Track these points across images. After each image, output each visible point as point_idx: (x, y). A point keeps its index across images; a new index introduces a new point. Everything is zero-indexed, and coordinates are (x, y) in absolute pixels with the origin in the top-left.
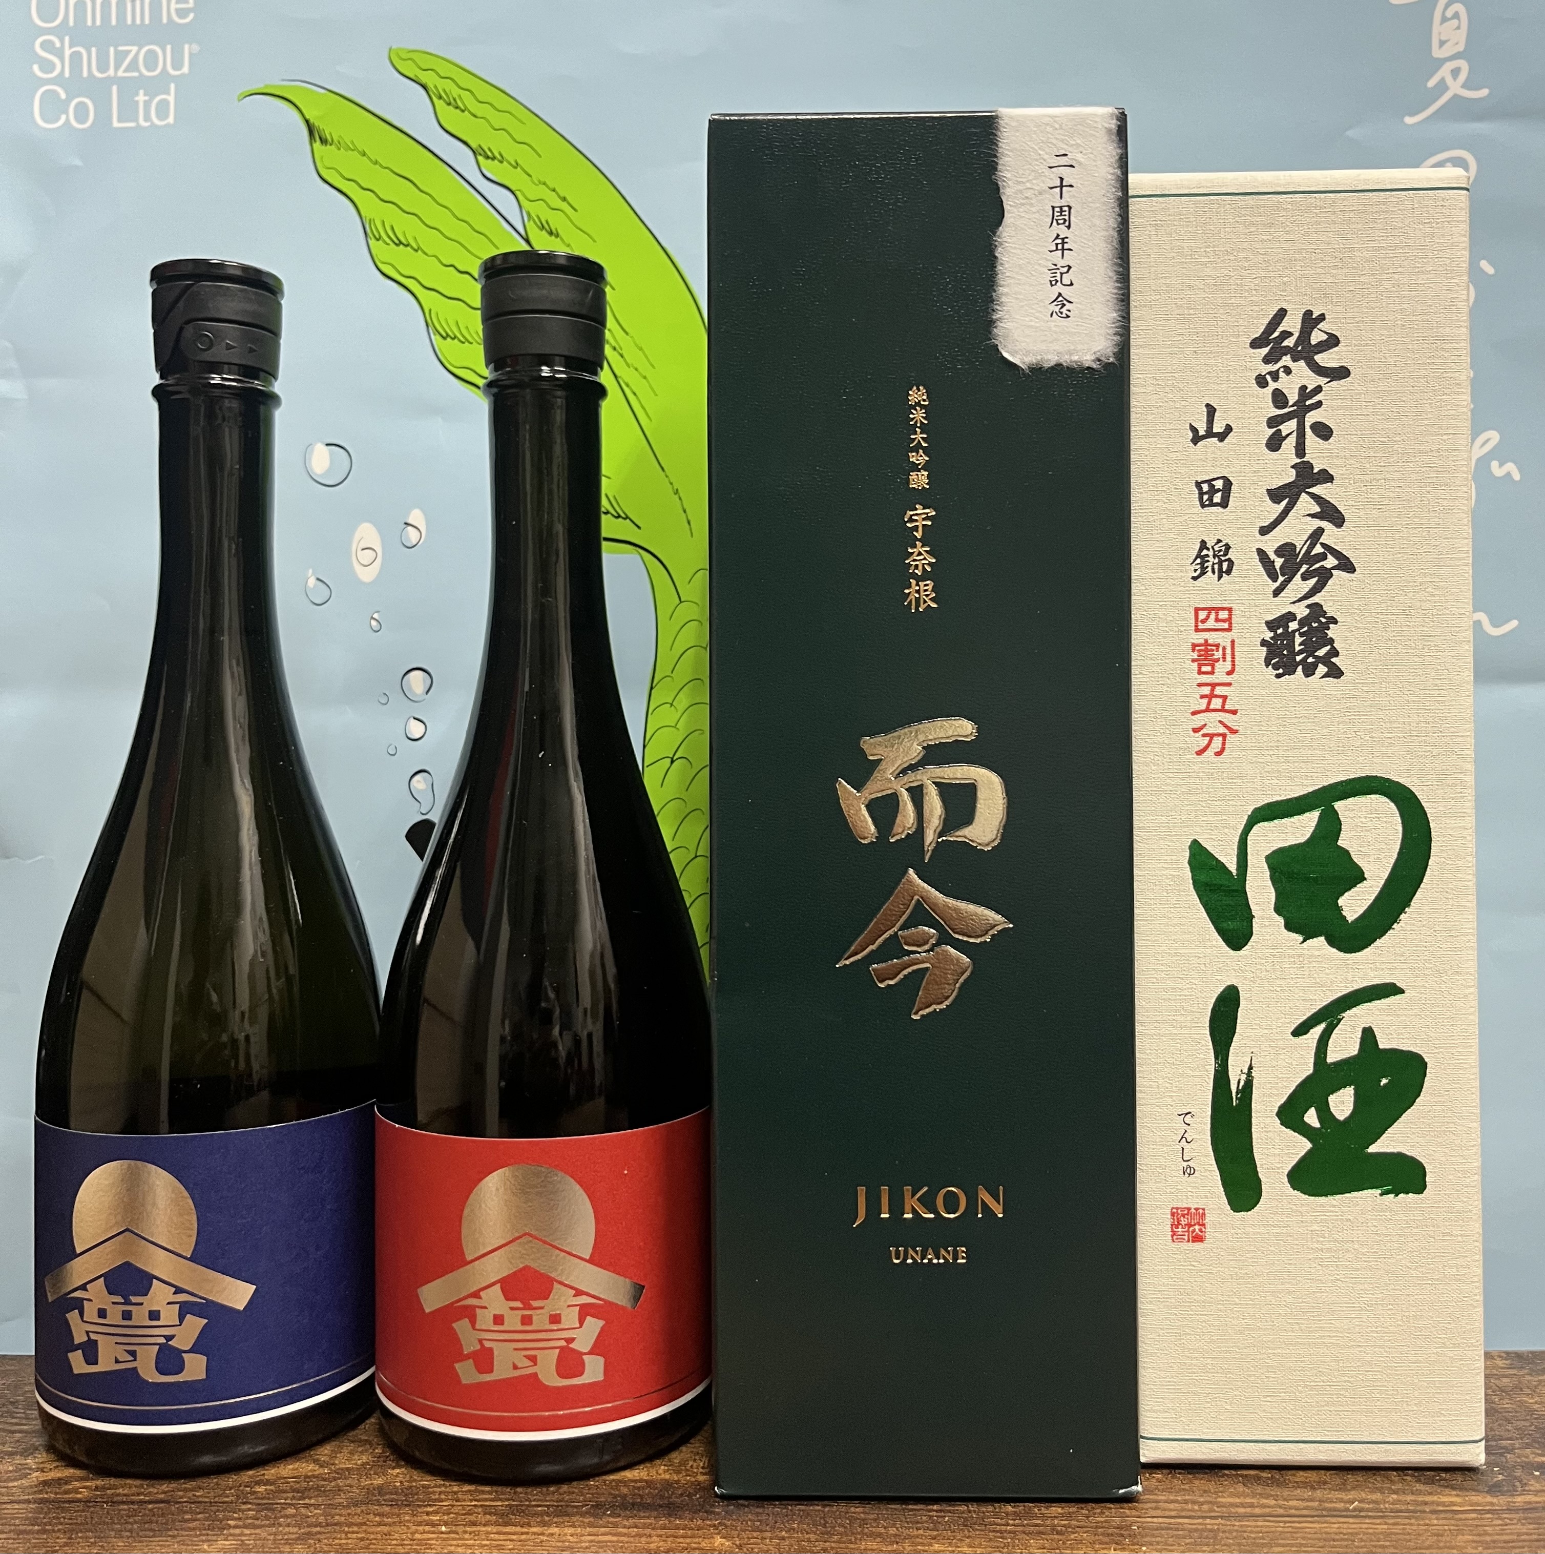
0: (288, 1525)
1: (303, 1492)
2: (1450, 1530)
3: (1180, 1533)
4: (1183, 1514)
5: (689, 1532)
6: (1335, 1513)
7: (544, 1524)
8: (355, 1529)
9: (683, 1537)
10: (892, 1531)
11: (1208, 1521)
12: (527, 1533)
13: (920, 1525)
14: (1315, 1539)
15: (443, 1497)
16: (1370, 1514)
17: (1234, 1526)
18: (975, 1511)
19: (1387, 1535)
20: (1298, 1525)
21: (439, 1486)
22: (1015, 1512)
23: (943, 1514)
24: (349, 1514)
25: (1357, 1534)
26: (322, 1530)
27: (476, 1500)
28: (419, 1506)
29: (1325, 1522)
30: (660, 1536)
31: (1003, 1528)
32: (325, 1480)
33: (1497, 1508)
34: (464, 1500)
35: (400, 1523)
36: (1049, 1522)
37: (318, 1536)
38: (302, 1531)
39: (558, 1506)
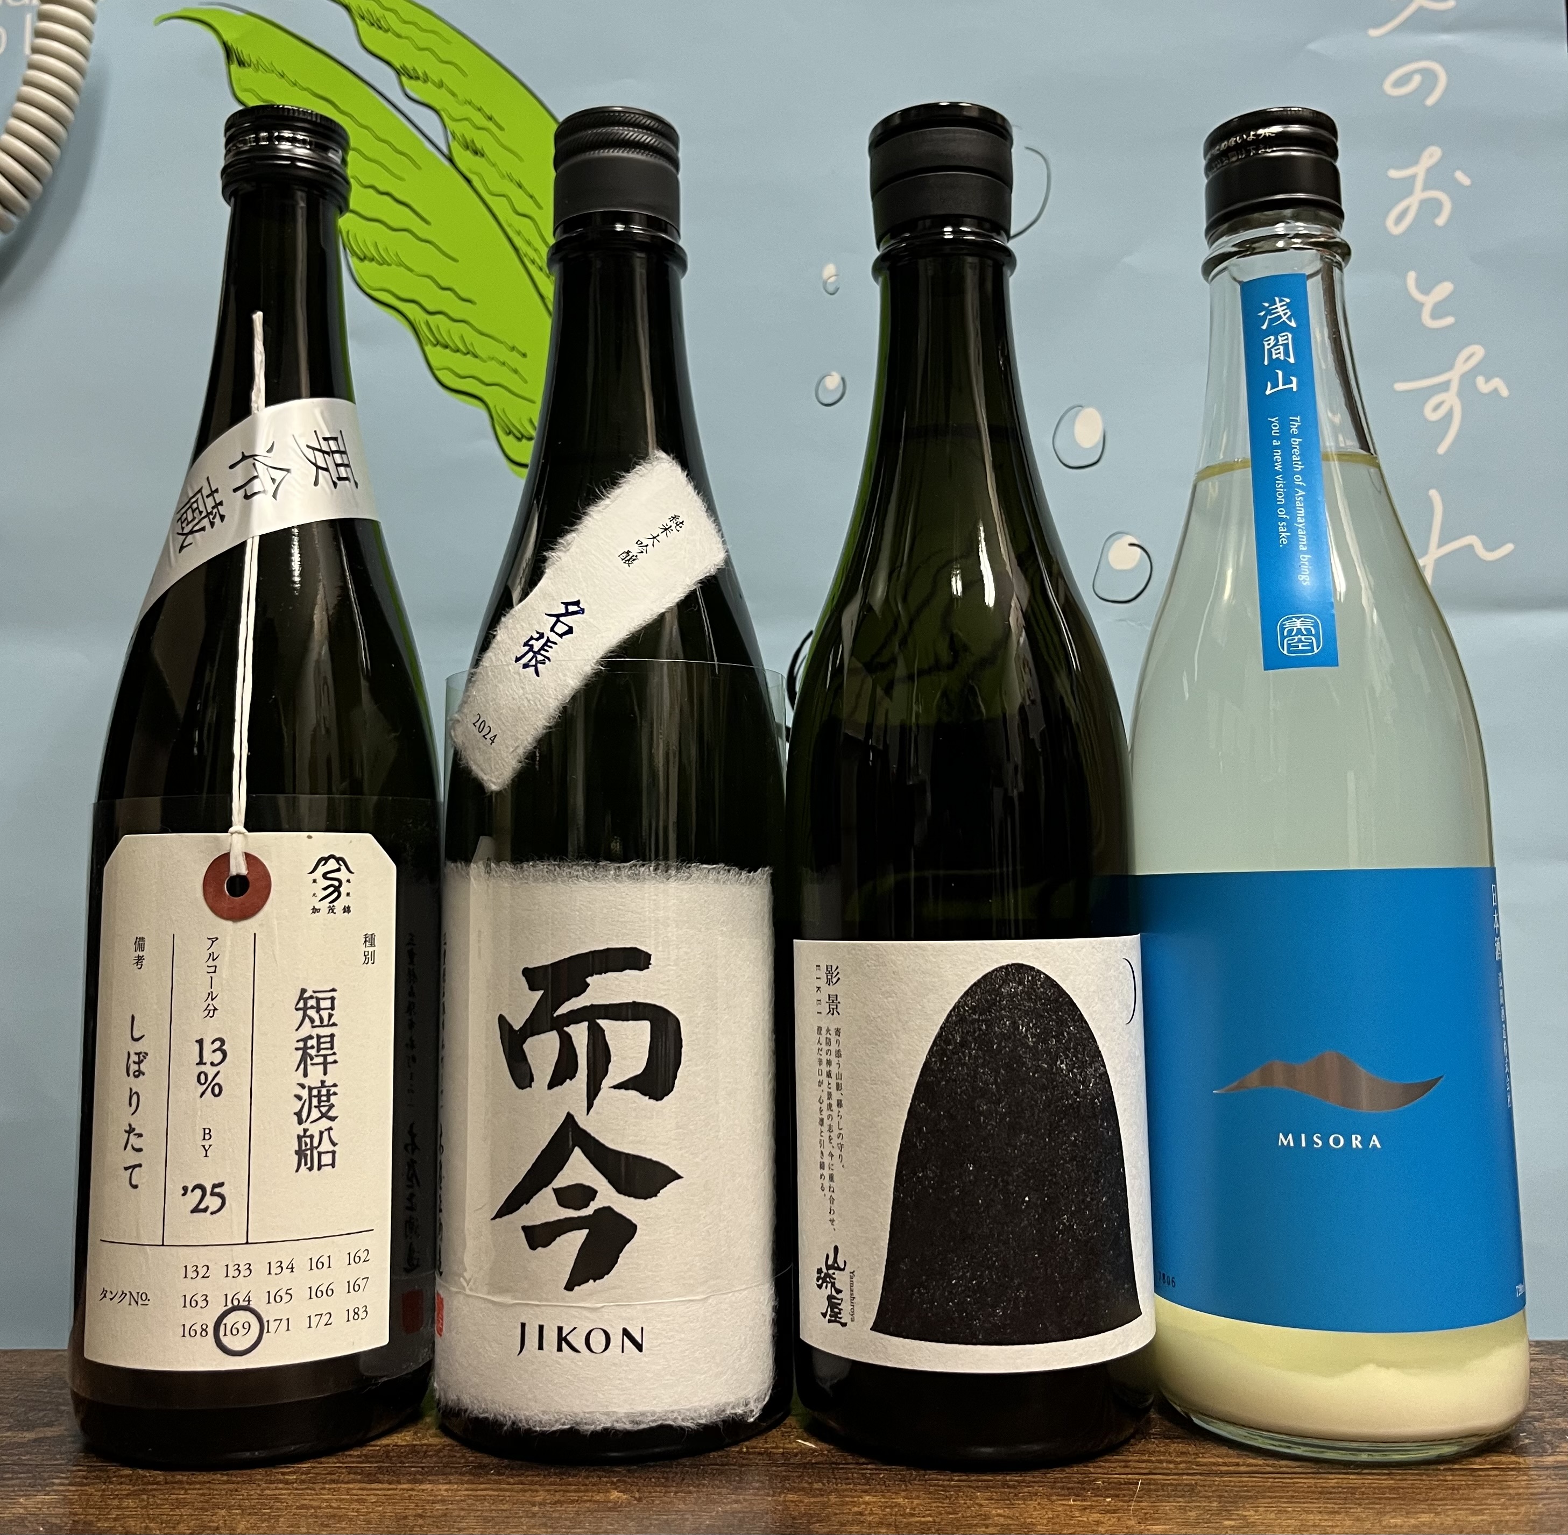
33: (1523, 1467)
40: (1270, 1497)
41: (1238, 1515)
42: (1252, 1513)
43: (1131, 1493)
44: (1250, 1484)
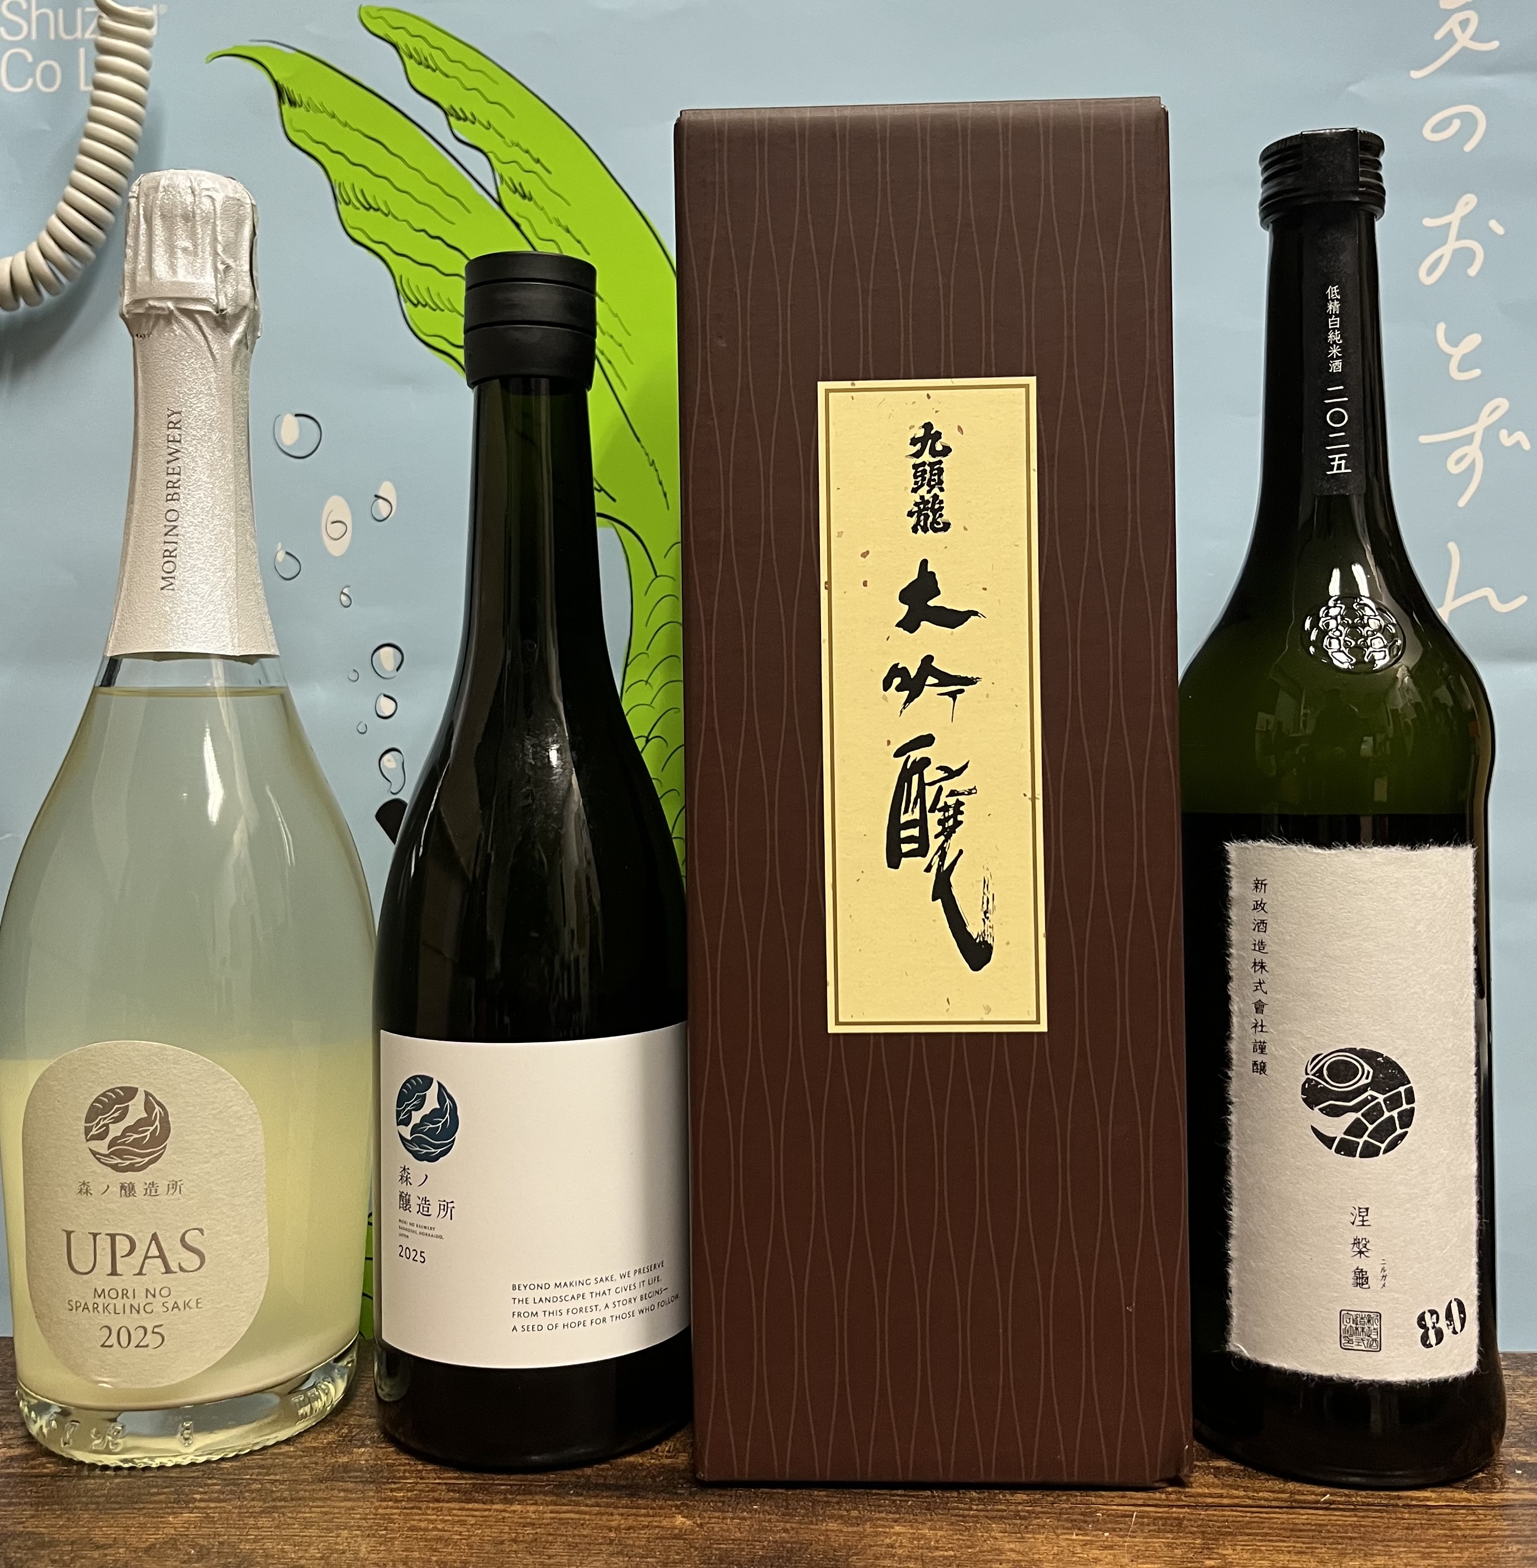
0: (253, 1499)
1: (269, 1469)
2: (1421, 1524)
3: (1146, 1520)
4: (1151, 1502)
5: (651, 1512)
6: (1304, 1505)
7: (506, 1501)
8: (320, 1503)
9: (645, 1516)
10: (854, 1513)
11: (1174, 1509)
12: (490, 1510)
13: (881, 1509)
14: (1281, 1529)
15: (407, 1474)
16: (1341, 1506)
17: (1200, 1514)
18: (938, 1496)
19: (1354, 1527)
20: (1265, 1515)
21: (405, 1465)
22: (979, 1498)
23: (906, 1498)
24: (314, 1490)
25: (1324, 1525)
26: (287, 1504)
27: (440, 1478)
28: (384, 1483)
29: (1294, 1513)
30: (622, 1515)
31: (966, 1513)
32: (291, 1457)
33: (1473, 1504)
34: (429, 1478)
35: (364, 1498)
36: (1012, 1508)
37: (283, 1510)
38: (266, 1505)
39: (521, 1485)
40: (1248, 1535)
41: (1217, 1553)
42: (1230, 1552)
43: (1126, 1527)
44: (1231, 1519)
